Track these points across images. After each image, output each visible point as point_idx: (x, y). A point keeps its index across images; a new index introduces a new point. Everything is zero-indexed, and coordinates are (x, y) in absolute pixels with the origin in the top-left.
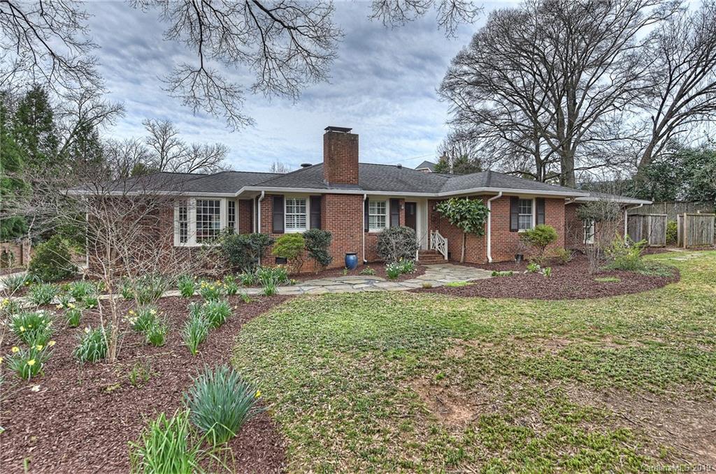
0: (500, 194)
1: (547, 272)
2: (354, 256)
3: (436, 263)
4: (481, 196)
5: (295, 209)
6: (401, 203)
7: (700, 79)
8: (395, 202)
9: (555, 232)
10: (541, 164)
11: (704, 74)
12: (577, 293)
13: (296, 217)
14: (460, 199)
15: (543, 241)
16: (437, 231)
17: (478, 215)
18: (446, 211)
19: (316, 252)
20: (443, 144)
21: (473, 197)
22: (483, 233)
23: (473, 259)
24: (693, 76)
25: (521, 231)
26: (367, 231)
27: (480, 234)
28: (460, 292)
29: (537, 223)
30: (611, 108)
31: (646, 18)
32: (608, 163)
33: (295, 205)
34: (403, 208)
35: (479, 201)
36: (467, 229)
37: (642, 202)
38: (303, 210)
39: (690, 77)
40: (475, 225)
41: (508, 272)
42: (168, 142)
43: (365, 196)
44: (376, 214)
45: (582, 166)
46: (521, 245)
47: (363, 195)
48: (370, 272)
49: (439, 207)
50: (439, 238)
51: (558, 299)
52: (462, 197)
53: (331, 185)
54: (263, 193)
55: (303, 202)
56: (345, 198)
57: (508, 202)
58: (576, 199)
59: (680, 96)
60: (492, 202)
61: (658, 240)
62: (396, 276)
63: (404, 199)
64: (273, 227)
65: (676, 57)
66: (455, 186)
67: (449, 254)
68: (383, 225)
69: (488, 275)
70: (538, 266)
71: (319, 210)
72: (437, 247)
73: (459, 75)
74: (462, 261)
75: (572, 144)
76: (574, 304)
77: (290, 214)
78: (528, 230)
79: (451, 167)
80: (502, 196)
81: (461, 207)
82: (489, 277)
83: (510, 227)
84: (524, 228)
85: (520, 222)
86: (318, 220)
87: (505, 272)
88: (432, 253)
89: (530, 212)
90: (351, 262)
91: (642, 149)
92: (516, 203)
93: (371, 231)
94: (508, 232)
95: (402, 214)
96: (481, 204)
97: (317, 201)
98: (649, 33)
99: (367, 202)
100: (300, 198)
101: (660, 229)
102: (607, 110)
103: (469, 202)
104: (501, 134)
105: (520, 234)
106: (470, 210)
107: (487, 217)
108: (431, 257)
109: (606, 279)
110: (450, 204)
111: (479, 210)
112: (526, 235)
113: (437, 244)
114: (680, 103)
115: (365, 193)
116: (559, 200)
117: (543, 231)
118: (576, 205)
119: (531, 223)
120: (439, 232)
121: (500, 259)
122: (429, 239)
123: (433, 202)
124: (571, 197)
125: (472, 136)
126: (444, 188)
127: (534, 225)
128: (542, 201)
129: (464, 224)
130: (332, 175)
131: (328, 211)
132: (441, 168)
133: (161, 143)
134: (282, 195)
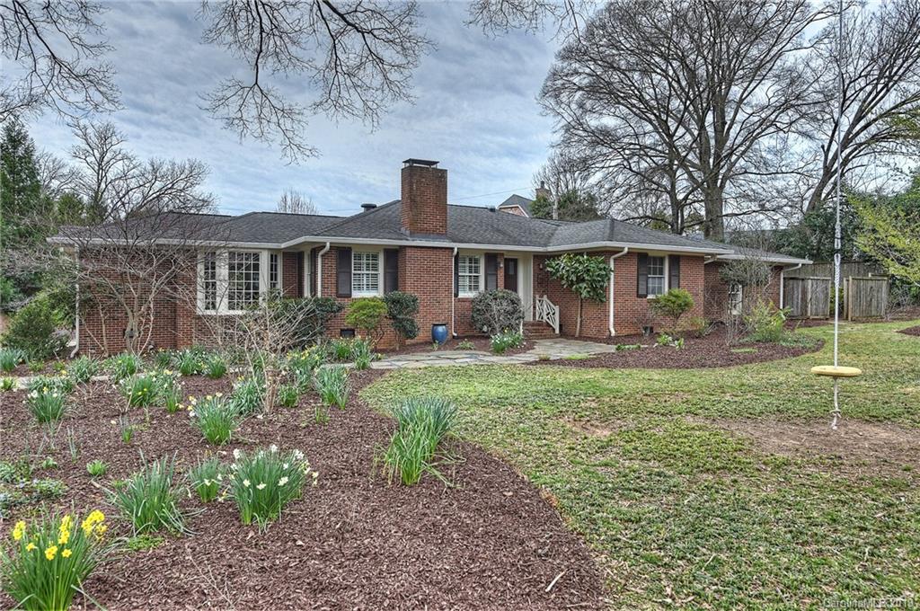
0: (626, 250)
1: (679, 345)
2: (444, 327)
3: (545, 337)
4: (602, 252)
5: (365, 266)
6: (499, 260)
7: (882, 97)
8: (492, 258)
9: (691, 299)
10: (678, 206)
11: (888, 91)
12: (709, 362)
13: (365, 276)
14: (576, 255)
15: (676, 309)
16: (545, 296)
17: (598, 275)
18: (557, 271)
19: (401, 321)
20: (541, 171)
21: (592, 253)
22: (604, 300)
23: (592, 332)
24: (875, 93)
25: (650, 297)
26: (456, 295)
27: (602, 301)
28: (582, 363)
29: (670, 287)
30: (772, 129)
31: (815, 11)
32: (763, 209)
33: (365, 261)
34: (502, 265)
35: (601, 259)
36: (584, 294)
37: (800, 261)
38: (375, 267)
39: (870, 93)
40: (594, 289)
41: (635, 346)
42: (109, 155)
43: (456, 250)
44: (468, 274)
45: (730, 212)
46: (651, 314)
47: (452, 249)
48: (468, 345)
49: (548, 265)
50: (548, 306)
51: (687, 368)
52: (579, 253)
53: (412, 234)
54: (328, 245)
55: (375, 257)
56: (430, 252)
57: (635, 261)
58: (718, 257)
59: (858, 119)
60: (615, 259)
61: (820, 310)
62: (503, 349)
63: (502, 254)
64: (337, 288)
65: (851, 69)
66: (568, 237)
67: (561, 326)
68: (476, 287)
69: (612, 349)
70: (670, 338)
71: (397, 267)
72: (545, 317)
73: (566, 76)
74: (577, 335)
75: (720, 181)
76: (704, 371)
77: (359, 272)
78: (659, 296)
79: (555, 207)
80: (628, 253)
81: (577, 265)
82: (613, 351)
83: (638, 292)
84: (654, 293)
85: (650, 285)
86: (393, 281)
87: (631, 346)
88: (539, 325)
89: (661, 272)
90: (440, 335)
91: (809, 189)
92: (645, 260)
93: (461, 295)
94: (634, 297)
95: (501, 274)
96: (603, 262)
97: (393, 255)
98: (821, 29)
99: (457, 257)
100: (372, 252)
101: (822, 296)
102: (766, 132)
103: (587, 260)
104: (625, 163)
105: (649, 301)
106: (588, 270)
107: (609, 279)
108: (540, 330)
109: (742, 350)
110: (563, 261)
111: (601, 269)
112: (657, 301)
113: (545, 313)
114: (858, 128)
115: (456, 246)
116: (696, 258)
117: (677, 296)
118: (718, 264)
119: (663, 286)
120: (548, 298)
121: (625, 332)
122: (534, 307)
123: (540, 258)
124: (713, 255)
125: (585, 165)
126: (553, 240)
127: (667, 289)
128: (676, 259)
129: (581, 288)
130: (413, 222)
131: (408, 269)
132: (540, 207)
133: (98, 155)
134: (350, 248)
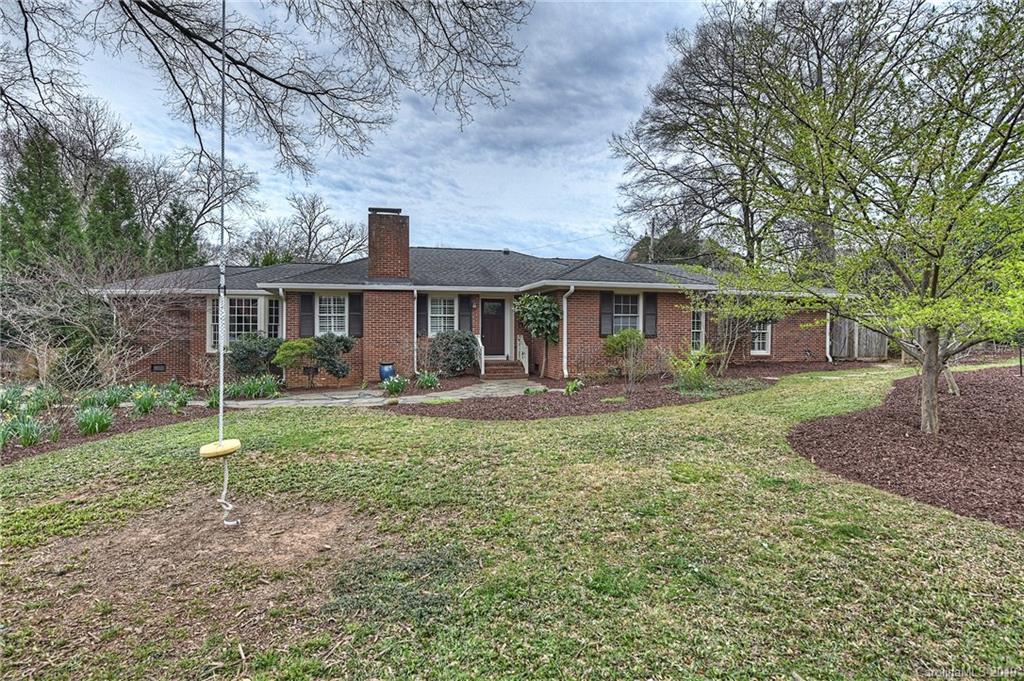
0: (572, 289)
2: (391, 366)
5: (331, 309)
6: (473, 301)
8: (466, 300)
13: (333, 318)
16: (522, 336)
26: (425, 336)
27: (553, 342)
29: (645, 326)
38: (342, 310)
42: (318, 221)
43: (415, 292)
44: (442, 315)
47: (413, 291)
50: (523, 346)
54: (281, 290)
56: (391, 298)
57: (597, 299)
60: (568, 298)
61: (873, 352)
62: (397, 391)
63: (478, 296)
64: (300, 330)
68: (451, 328)
71: (362, 310)
72: (521, 357)
74: (541, 376)
77: (326, 315)
80: (575, 291)
83: (600, 332)
86: (358, 322)
89: (634, 311)
92: (611, 299)
93: (431, 335)
94: (596, 338)
95: (476, 315)
97: (356, 298)
99: (421, 299)
101: (876, 336)
107: (560, 319)
113: (521, 353)
115: (416, 289)
116: (680, 295)
119: (636, 324)
122: (516, 347)
127: (641, 329)
128: (651, 296)
130: (373, 267)
131: (365, 311)
133: (308, 222)
134: (313, 293)
